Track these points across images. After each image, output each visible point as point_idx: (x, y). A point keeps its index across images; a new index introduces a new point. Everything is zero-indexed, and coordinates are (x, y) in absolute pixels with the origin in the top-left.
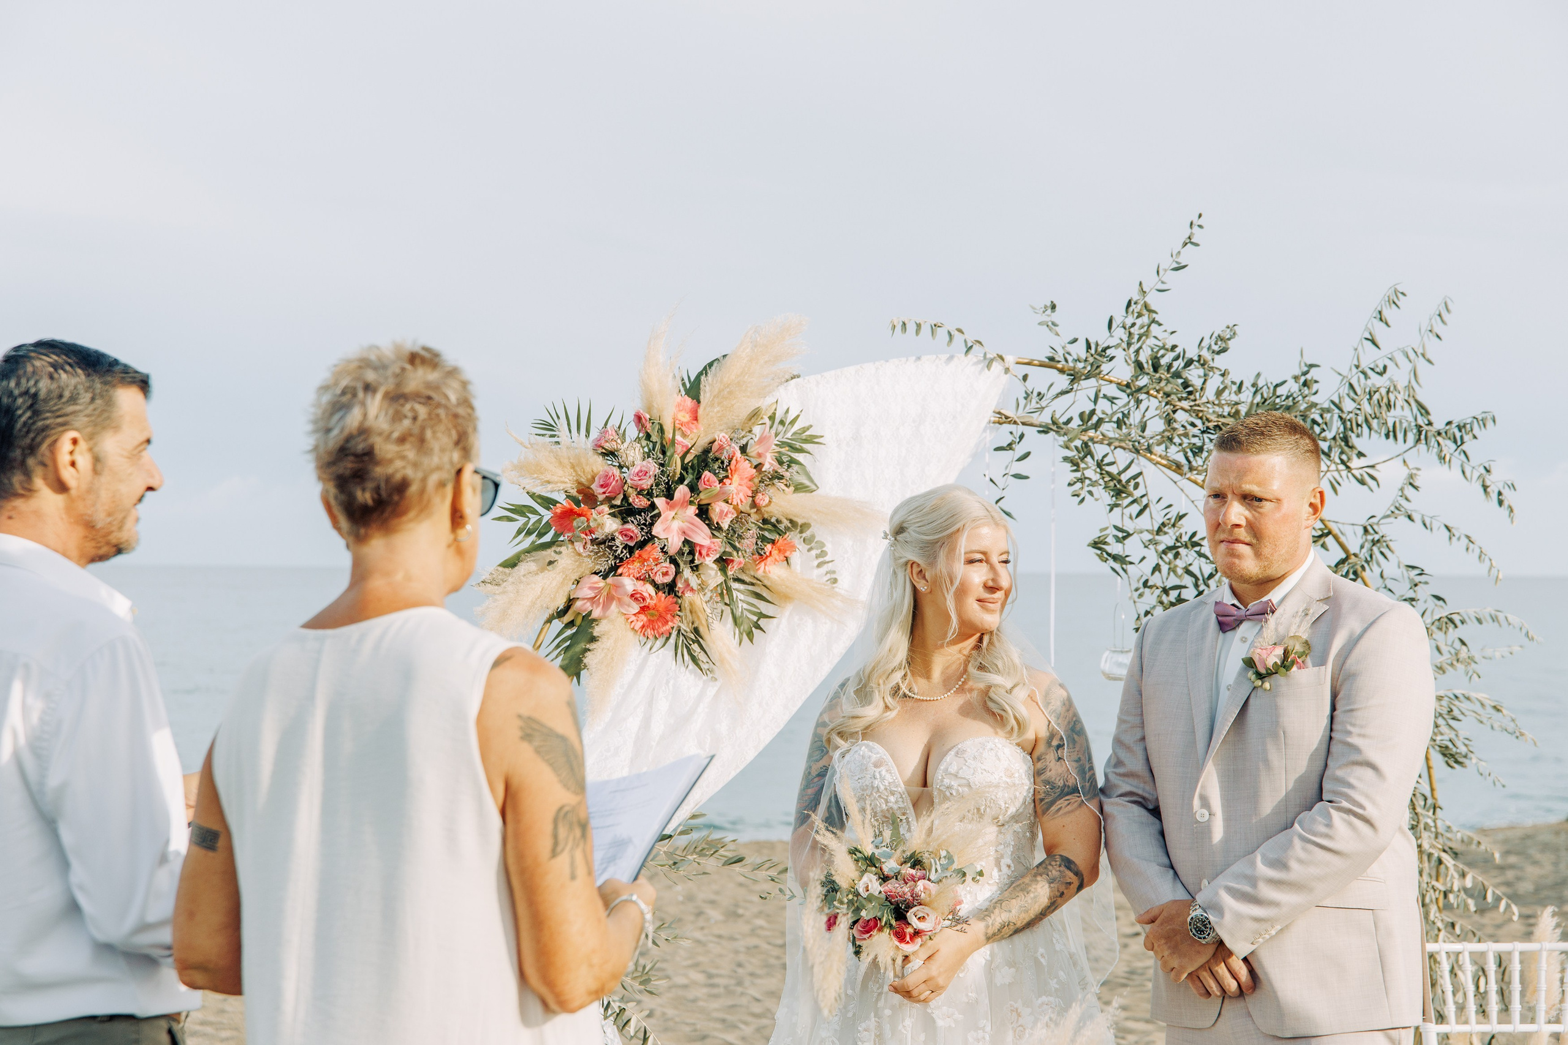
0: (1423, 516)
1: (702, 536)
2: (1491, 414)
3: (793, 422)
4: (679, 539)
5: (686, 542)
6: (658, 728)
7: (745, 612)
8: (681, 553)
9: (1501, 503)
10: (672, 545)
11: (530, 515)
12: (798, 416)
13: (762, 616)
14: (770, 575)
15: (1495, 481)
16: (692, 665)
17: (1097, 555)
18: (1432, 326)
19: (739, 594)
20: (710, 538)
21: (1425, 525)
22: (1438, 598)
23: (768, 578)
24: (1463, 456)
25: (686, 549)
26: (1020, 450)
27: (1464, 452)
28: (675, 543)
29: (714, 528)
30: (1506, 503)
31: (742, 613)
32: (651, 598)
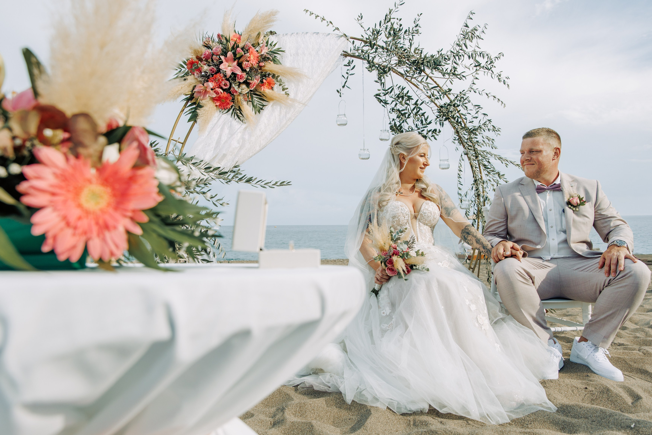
0: (479, 91)
1: (239, 72)
2: (502, 54)
3: (275, 45)
4: (230, 72)
5: (233, 73)
6: (224, 138)
7: (258, 105)
8: (230, 77)
9: (504, 83)
10: (228, 74)
11: (182, 68)
12: (276, 44)
13: (263, 106)
14: (266, 91)
15: (503, 77)
16: (237, 119)
17: (377, 100)
18: (483, 30)
19: (255, 99)
20: (241, 72)
21: (480, 94)
22: (485, 114)
23: (265, 93)
24: (491, 72)
25: (233, 76)
26: (352, 66)
27: (492, 71)
28: (229, 73)
29: (243, 70)
30: (506, 84)
31: (256, 104)
32: (221, 93)
